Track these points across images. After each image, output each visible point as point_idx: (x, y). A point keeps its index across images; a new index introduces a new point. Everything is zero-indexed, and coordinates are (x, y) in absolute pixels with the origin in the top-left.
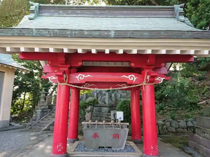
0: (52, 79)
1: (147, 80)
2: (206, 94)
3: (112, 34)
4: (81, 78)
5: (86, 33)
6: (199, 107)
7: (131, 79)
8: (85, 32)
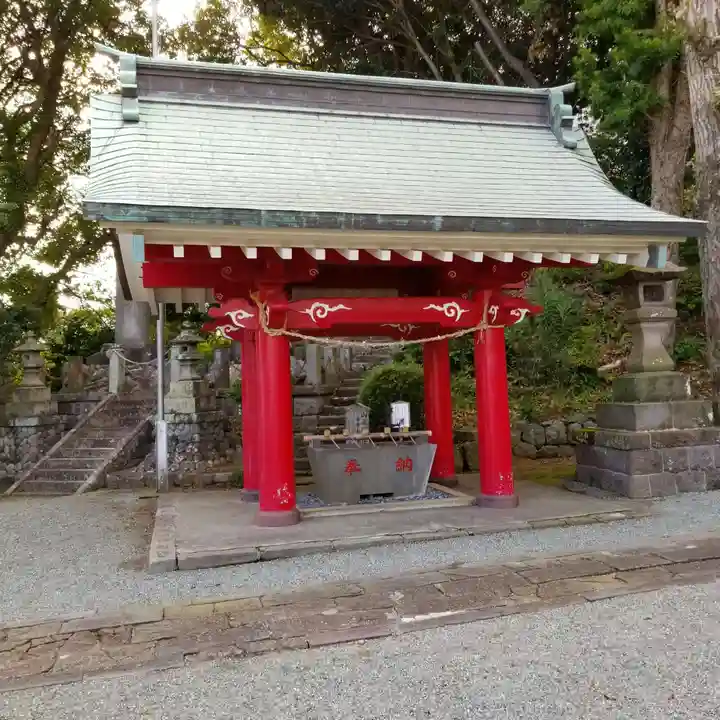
0: (240, 317)
1: (490, 316)
2: (623, 339)
3: (438, 223)
4: (322, 314)
5: (380, 221)
6: (603, 380)
7: (450, 313)
8: (379, 218)
